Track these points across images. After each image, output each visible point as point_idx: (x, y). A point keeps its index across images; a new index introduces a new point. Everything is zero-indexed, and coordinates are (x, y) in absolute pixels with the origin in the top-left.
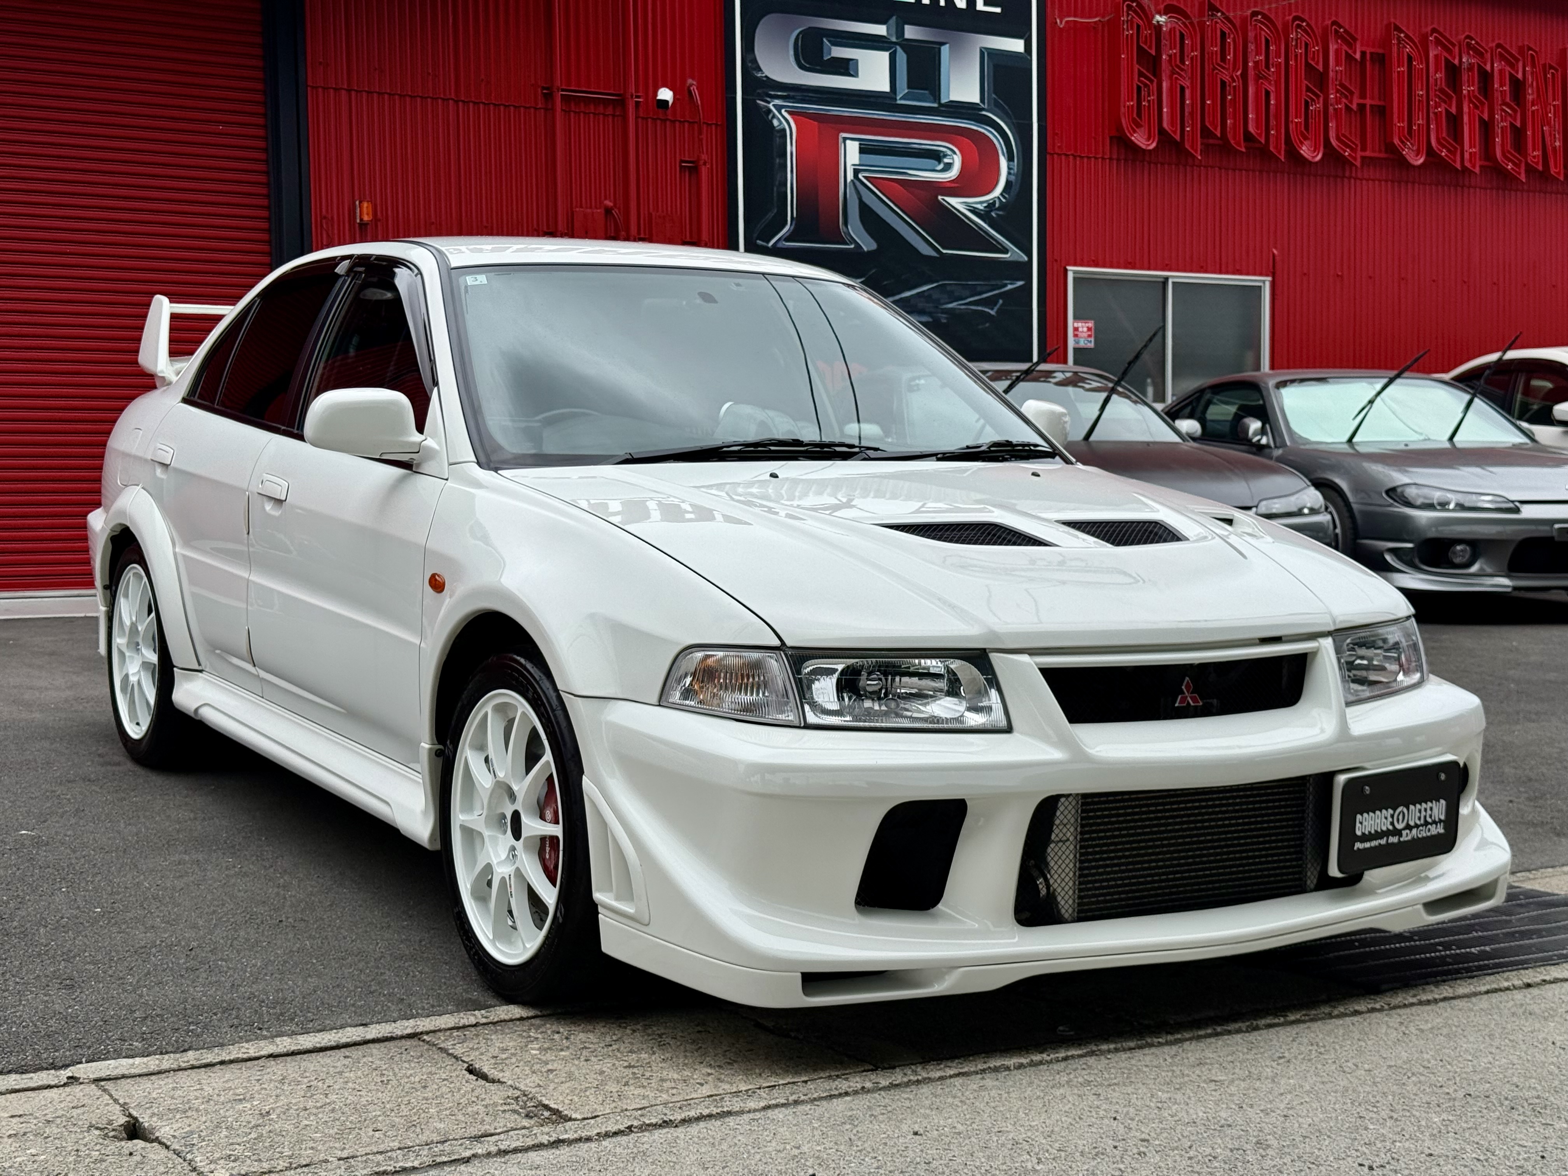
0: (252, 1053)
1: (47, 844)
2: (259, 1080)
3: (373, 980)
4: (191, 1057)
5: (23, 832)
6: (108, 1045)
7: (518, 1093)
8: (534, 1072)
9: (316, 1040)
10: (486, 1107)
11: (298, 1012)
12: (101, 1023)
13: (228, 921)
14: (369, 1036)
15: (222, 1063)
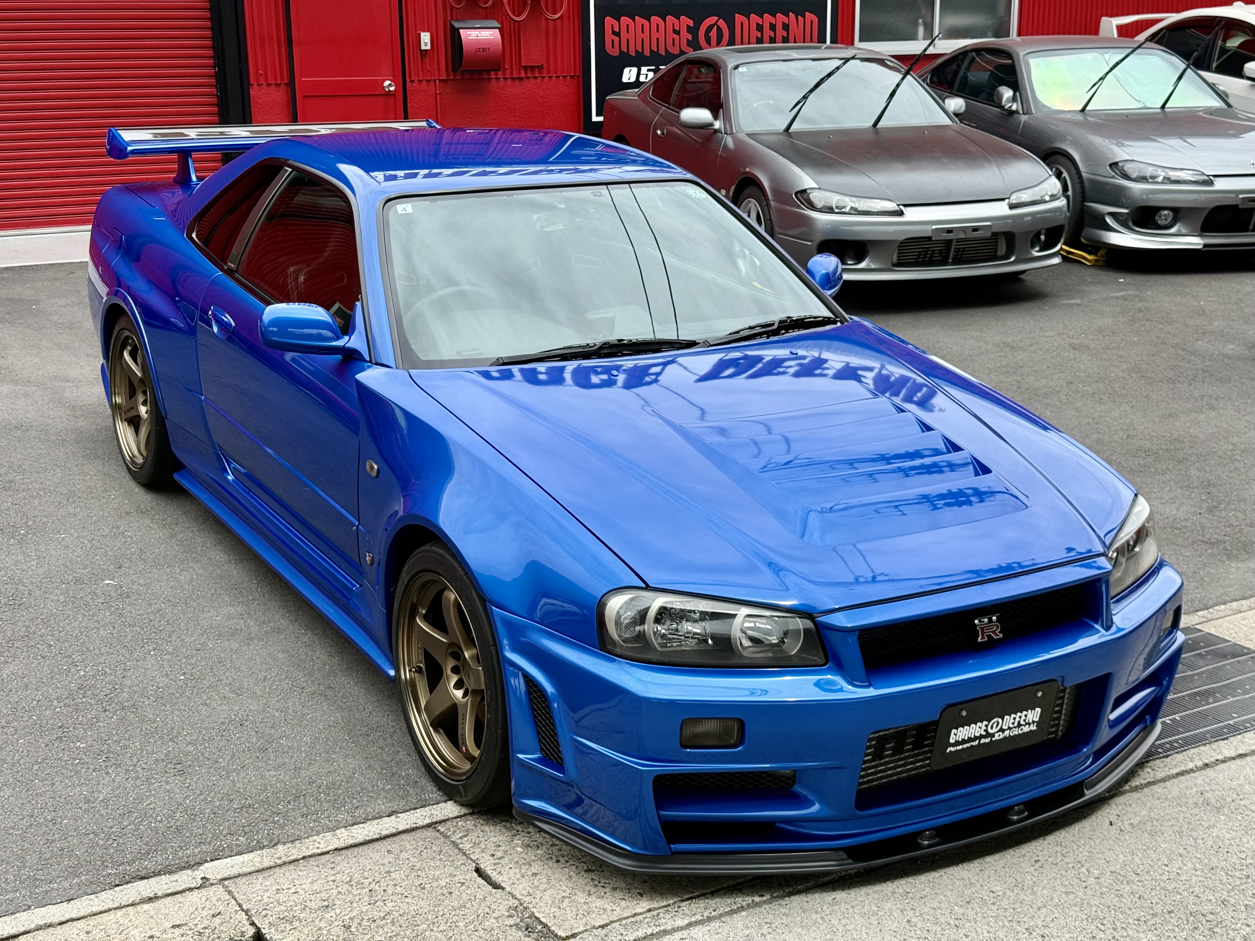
0: (323, 848)
1: (128, 597)
2: (334, 881)
3: (393, 760)
4: (282, 852)
5: (108, 582)
6: (222, 840)
7: (516, 903)
8: (523, 876)
9: (366, 832)
10: (497, 918)
11: (346, 799)
12: (212, 816)
13: (277, 689)
14: (401, 828)
15: (304, 858)
